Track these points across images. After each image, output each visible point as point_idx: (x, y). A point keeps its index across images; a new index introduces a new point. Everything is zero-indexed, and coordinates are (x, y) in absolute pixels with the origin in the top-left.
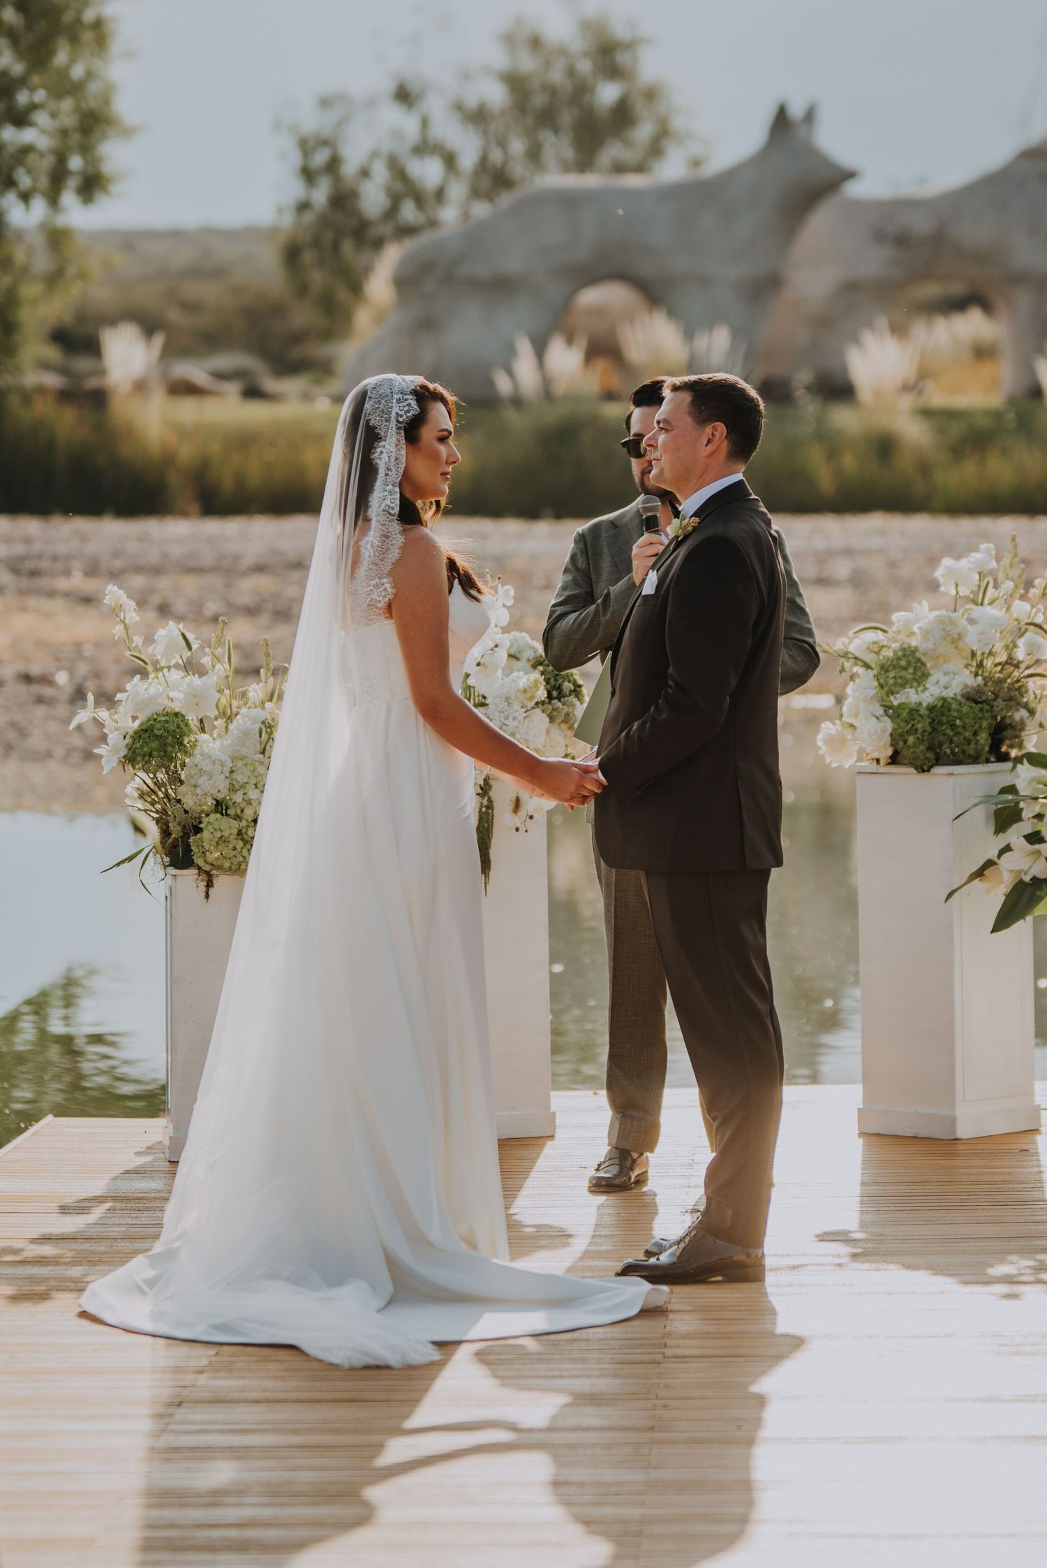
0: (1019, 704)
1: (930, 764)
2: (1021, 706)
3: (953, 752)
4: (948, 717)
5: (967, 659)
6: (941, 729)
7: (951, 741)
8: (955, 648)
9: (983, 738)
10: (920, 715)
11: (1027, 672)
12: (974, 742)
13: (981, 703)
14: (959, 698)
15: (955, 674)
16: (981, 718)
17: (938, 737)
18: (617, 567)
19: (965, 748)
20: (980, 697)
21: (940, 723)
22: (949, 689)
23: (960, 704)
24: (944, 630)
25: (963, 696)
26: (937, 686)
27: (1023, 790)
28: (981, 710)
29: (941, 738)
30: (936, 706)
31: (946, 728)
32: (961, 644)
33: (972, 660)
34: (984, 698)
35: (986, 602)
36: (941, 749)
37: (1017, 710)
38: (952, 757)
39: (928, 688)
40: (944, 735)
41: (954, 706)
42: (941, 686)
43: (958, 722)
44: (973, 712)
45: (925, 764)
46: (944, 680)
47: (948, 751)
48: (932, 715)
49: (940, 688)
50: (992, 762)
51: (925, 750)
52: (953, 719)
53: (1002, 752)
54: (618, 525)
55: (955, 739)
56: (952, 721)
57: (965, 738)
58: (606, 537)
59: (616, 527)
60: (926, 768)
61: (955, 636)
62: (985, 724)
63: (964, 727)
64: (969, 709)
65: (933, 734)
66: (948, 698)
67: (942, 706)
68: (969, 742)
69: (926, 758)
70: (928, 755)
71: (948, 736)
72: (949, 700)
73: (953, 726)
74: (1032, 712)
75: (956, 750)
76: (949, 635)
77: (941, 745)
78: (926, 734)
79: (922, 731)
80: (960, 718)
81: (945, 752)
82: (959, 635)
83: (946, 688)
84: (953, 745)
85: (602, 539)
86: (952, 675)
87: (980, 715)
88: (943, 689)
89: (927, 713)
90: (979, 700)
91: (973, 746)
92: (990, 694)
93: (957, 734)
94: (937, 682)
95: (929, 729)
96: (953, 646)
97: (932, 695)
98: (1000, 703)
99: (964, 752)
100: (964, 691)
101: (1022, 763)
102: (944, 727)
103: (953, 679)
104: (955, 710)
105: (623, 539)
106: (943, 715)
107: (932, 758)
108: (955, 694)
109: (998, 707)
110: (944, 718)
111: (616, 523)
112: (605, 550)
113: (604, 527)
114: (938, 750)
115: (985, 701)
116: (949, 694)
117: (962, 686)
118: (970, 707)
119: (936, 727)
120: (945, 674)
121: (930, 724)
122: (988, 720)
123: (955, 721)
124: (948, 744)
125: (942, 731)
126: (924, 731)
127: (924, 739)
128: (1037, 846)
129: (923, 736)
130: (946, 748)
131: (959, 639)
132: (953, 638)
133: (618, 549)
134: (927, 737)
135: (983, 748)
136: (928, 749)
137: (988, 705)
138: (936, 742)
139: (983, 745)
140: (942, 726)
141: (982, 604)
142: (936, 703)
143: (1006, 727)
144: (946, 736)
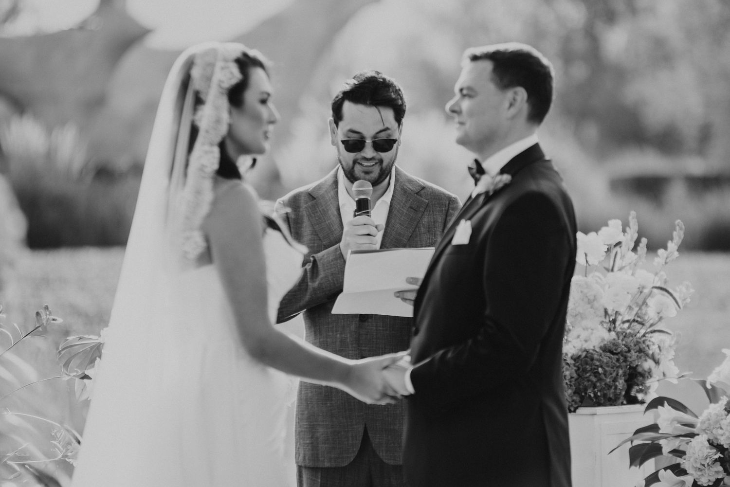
0: (647, 355)
1: (577, 406)
2: (649, 358)
3: (595, 394)
4: (591, 365)
5: (601, 317)
6: (585, 376)
7: (595, 387)
8: (592, 307)
9: (621, 383)
10: (568, 364)
11: (651, 329)
12: (613, 387)
13: (617, 354)
14: (598, 350)
15: (592, 330)
16: (618, 367)
17: (583, 383)
18: (318, 235)
19: (605, 392)
20: (616, 350)
21: (585, 371)
22: (589, 343)
23: (601, 355)
24: (582, 292)
25: (601, 348)
26: (579, 340)
27: (664, 429)
28: (618, 360)
29: (586, 383)
30: (580, 356)
31: (590, 375)
32: (596, 304)
33: (605, 317)
34: (619, 350)
35: (616, 269)
36: (586, 393)
37: (646, 360)
38: (594, 400)
39: (570, 342)
40: (589, 381)
41: (596, 356)
42: (582, 340)
43: (600, 370)
44: (612, 362)
45: (572, 406)
46: (584, 335)
47: (592, 395)
48: (577, 364)
49: (581, 341)
50: (624, 405)
51: (572, 394)
52: (596, 367)
53: (631, 396)
54: (315, 197)
55: (598, 384)
56: (595, 369)
57: (606, 384)
58: (306, 208)
59: (314, 198)
60: (572, 409)
61: (592, 298)
62: (621, 372)
63: (605, 375)
64: (608, 359)
65: (579, 381)
66: (589, 350)
67: (586, 356)
68: (609, 387)
69: (573, 401)
70: (575, 398)
71: (592, 381)
72: (591, 351)
73: (596, 374)
74: (657, 362)
75: (599, 394)
76: (587, 297)
77: (586, 389)
78: (573, 380)
79: (570, 377)
80: (601, 367)
81: (590, 396)
82: (595, 296)
83: (586, 341)
84: (596, 390)
85: (301, 210)
86: (590, 330)
87: (618, 364)
88: (584, 342)
89: (573, 362)
90: (615, 351)
91: (612, 390)
92: (623, 346)
93: (600, 380)
94: (578, 337)
95: (575, 375)
96: (589, 306)
97: (574, 347)
98: (633, 354)
99: (605, 395)
100: (602, 345)
101: (662, 405)
102: (588, 375)
103: (592, 333)
104: (597, 360)
105: (320, 209)
106: (587, 364)
107: (578, 401)
108: (594, 347)
109: (631, 357)
110: (588, 366)
111: (311, 194)
112: (306, 219)
113: (303, 198)
114: (583, 394)
115: (619, 353)
116: (589, 346)
117: (600, 340)
118: (609, 358)
119: (580, 374)
120: (584, 329)
121: (576, 371)
122: (624, 369)
123: (598, 369)
124: (592, 389)
125: (587, 377)
126: (572, 378)
127: (572, 384)
128: (682, 478)
129: (570, 382)
130: (590, 392)
131: (594, 301)
132: (589, 299)
133: (317, 218)
134: (573, 382)
135: (620, 393)
136: (575, 393)
137: (622, 355)
138: (581, 387)
139: (621, 390)
140: (586, 373)
141: (612, 270)
142: (580, 353)
143: (636, 375)
144: (590, 383)
